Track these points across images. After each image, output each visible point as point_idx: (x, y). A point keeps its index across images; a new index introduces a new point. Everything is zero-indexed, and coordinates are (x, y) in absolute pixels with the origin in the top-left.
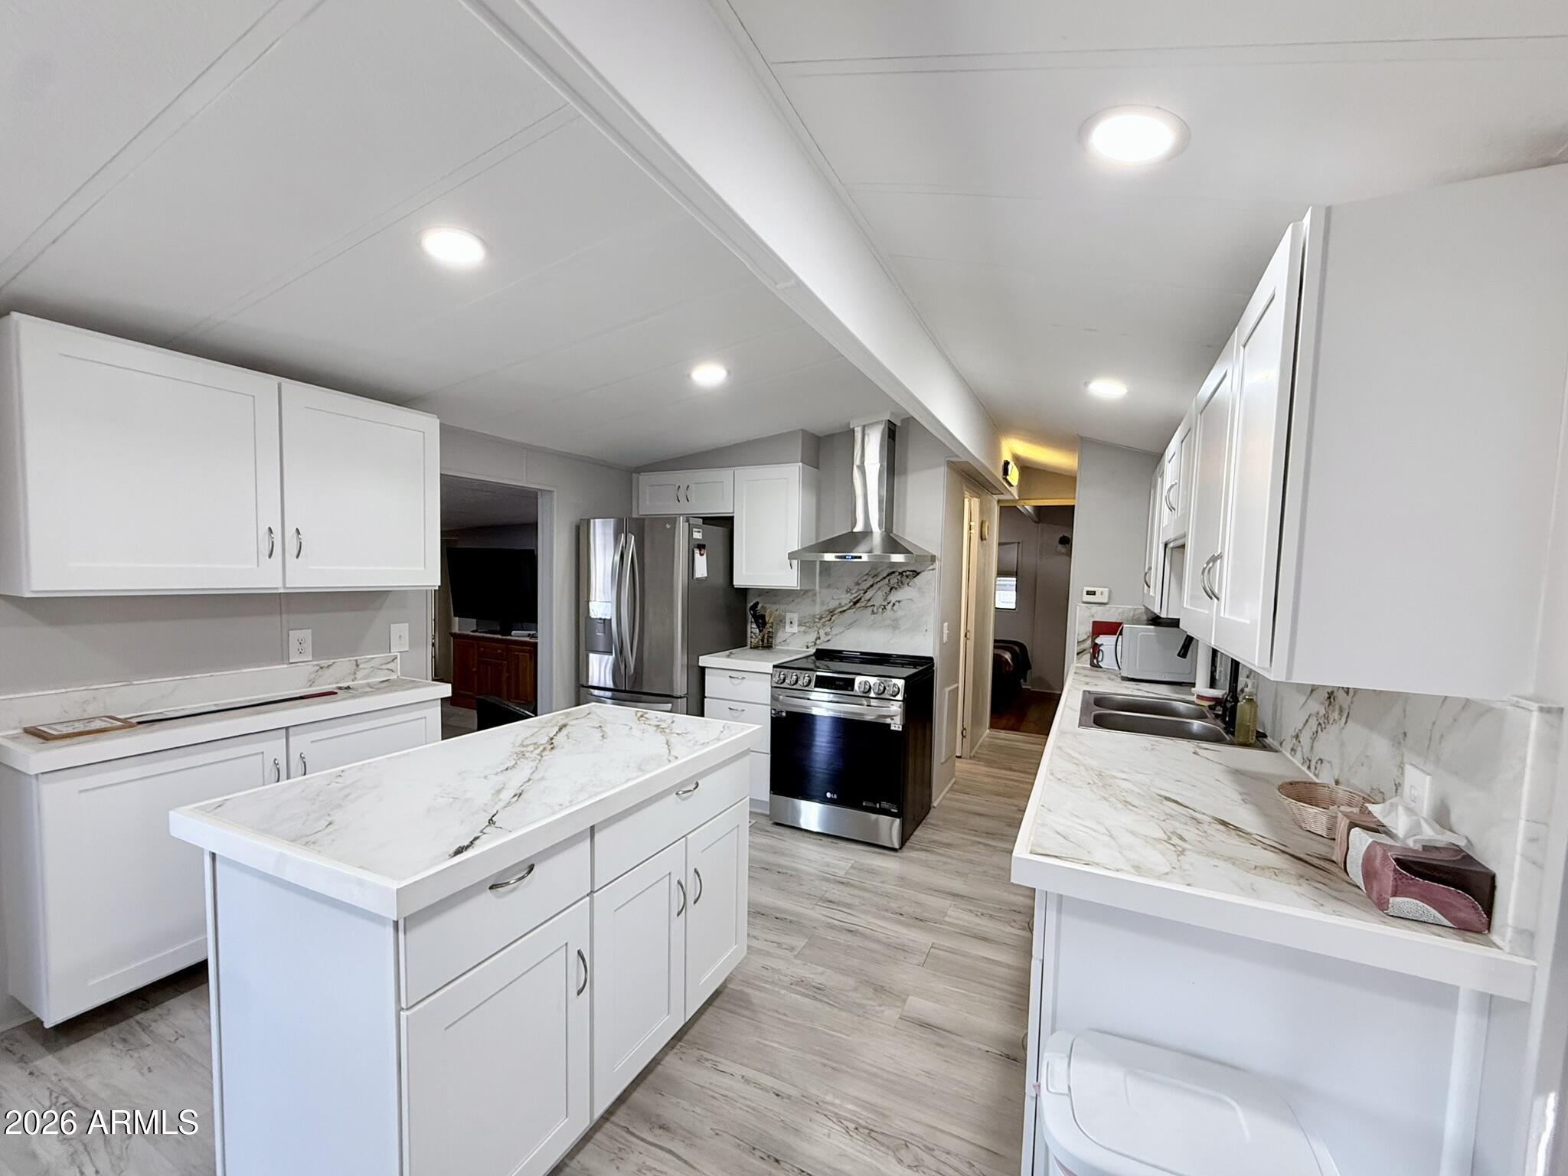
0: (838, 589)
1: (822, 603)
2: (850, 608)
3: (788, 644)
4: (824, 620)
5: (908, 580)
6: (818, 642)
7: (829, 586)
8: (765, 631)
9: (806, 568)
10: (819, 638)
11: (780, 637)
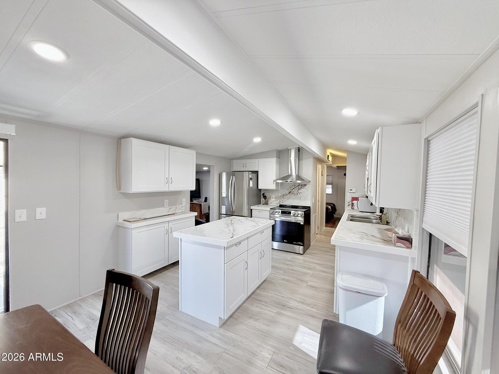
0: (285, 189)
1: (281, 193)
2: (288, 194)
3: (272, 204)
4: (281, 197)
5: (303, 187)
6: (280, 203)
7: (283, 189)
8: (266, 200)
9: (277, 184)
10: (280, 202)
11: (270, 202)
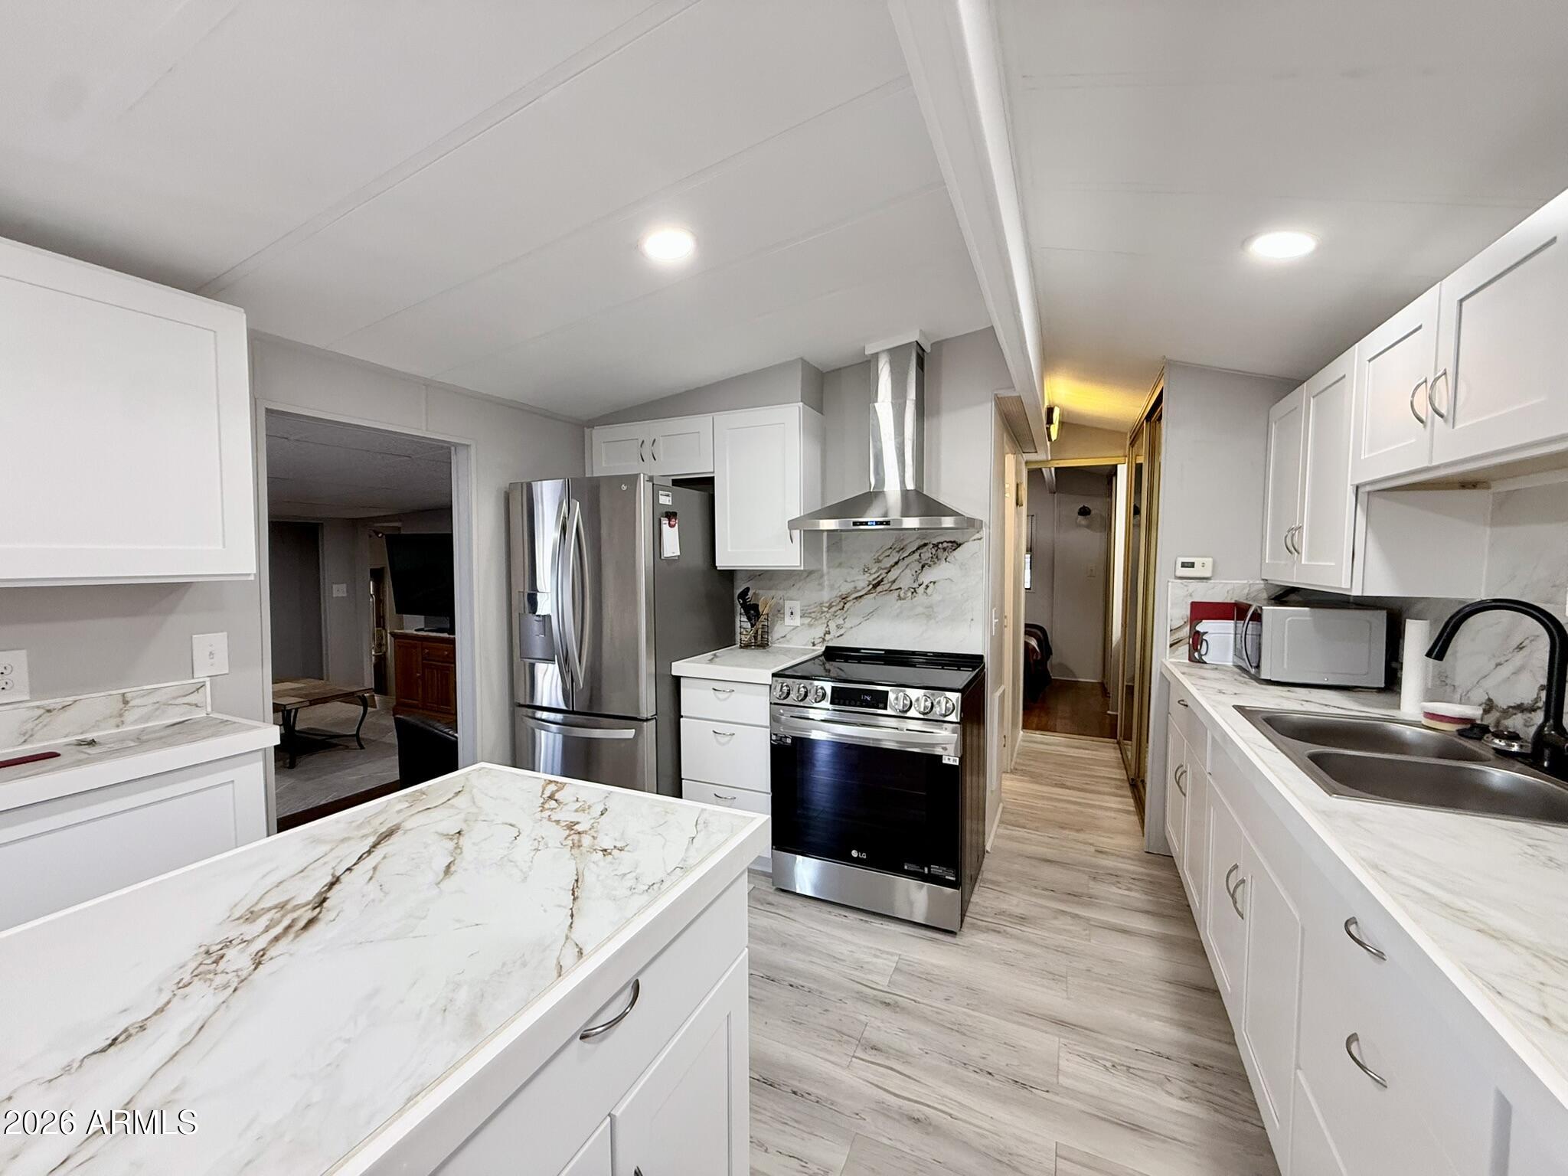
0: (852, 568)
1: (832, 587)
2: (868, 593)
3: (788, 643)
4: (834, 609)
5: (946, 554)
6: (828, 637)
7: (840, 565)
8: (759, 625)
10: (829, 633)
11: (778, 631)
